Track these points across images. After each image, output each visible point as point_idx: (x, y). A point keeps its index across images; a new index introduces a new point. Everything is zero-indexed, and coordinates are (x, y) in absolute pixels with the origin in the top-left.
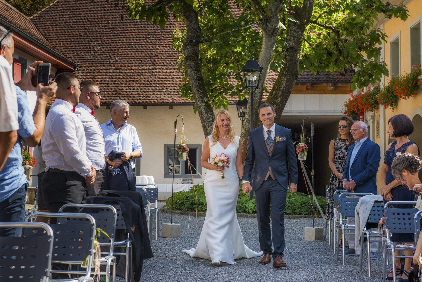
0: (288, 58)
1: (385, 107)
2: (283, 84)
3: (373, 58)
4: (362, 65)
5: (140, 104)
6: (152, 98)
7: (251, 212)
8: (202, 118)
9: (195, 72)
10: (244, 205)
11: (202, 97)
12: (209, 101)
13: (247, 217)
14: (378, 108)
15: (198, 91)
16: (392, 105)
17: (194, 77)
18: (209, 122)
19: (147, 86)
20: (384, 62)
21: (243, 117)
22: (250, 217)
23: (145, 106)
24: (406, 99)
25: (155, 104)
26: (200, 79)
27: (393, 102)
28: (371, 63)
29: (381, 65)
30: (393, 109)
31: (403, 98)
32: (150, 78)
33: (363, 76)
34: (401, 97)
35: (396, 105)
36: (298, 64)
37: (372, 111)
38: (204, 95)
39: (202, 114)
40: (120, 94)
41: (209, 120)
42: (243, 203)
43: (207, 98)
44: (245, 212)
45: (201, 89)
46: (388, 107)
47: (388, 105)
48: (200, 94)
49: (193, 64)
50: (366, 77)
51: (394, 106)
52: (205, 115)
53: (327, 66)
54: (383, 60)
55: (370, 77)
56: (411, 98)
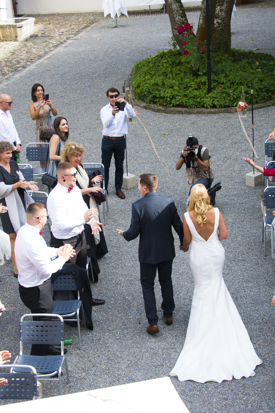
7: (209, 107)
10: (202, 100)
13: (205, 112)
22: (208, 113)
42: (201, 98)
44: (203, 106)
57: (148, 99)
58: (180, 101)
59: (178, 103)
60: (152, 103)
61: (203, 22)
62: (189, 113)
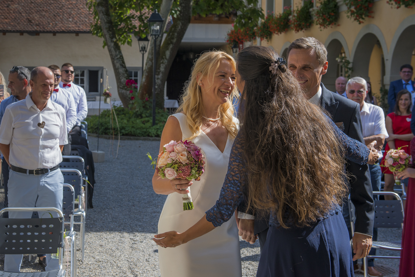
0: (183, 5)
1: (261, 40)
2: (178, 27)
3: (252, 4)
4: (243, 9)
5: (50, 32)
6: (60, 26)
7: (154, 136)
8: (111, 55)
9: (106, 16)
11: (112, 38)
12: (117, 40)
13: (150, 140)
14: (255, 39)
15: (108, 32)
16: (267, 38)
17: (104, 21)
18: (118, 59)
19: (56, 15)
20: (261, 8)
21: (143, 51)
22: (153, 140)
23: (54, 33)
24: (278, 35)
25: (63, 32)
26: (110, 22)
27: (267, 35)
28: (250, 9)
29: (258, 11)
30: (268, 41)
31: (276, 34)
32: (58, 8)
33: (244, 19)
34: (274, 33)
35: (271, 38)
36: (191, 10)
37: (250, 41)
38: (113, 36)
39: (111, 52)
40: (32, 22)
41: (117, 57)
42: (147, 129)
43: (116, 38)
45: (110, 31)
46: (263, 39)
47: (263, 38)
48: (110, 35)
49: (104, 9)
50: (246, 20)
51: (268, 38)
52: (114, 53)
53: (215, 9)
54: (261, 6)
55: (249, 20)
56: (283, 34)
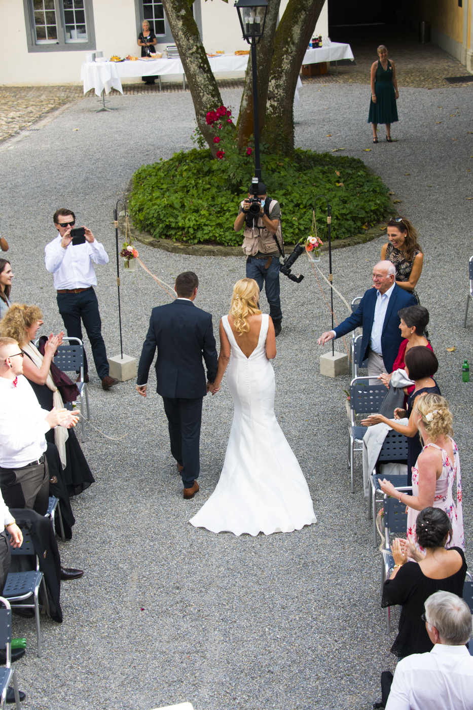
11: (178, 10)
52: (184, 42)
57: (158, 230)
58: (211, 235)
59: (207, 237)
60: (164, 237)
61: (248, 105)
62: (226, 254)
